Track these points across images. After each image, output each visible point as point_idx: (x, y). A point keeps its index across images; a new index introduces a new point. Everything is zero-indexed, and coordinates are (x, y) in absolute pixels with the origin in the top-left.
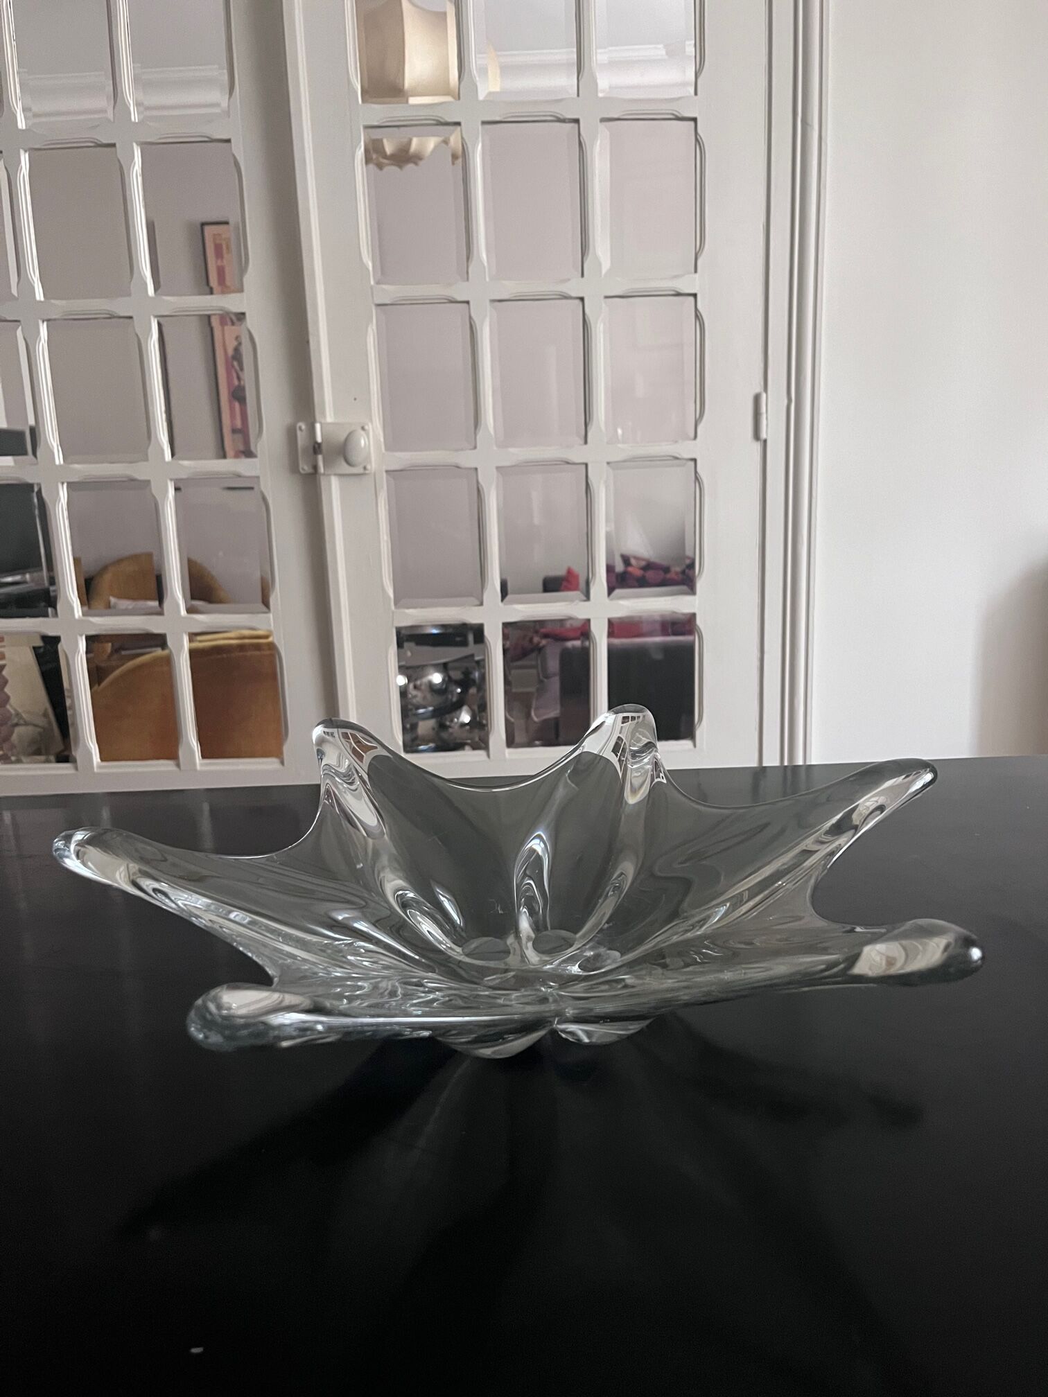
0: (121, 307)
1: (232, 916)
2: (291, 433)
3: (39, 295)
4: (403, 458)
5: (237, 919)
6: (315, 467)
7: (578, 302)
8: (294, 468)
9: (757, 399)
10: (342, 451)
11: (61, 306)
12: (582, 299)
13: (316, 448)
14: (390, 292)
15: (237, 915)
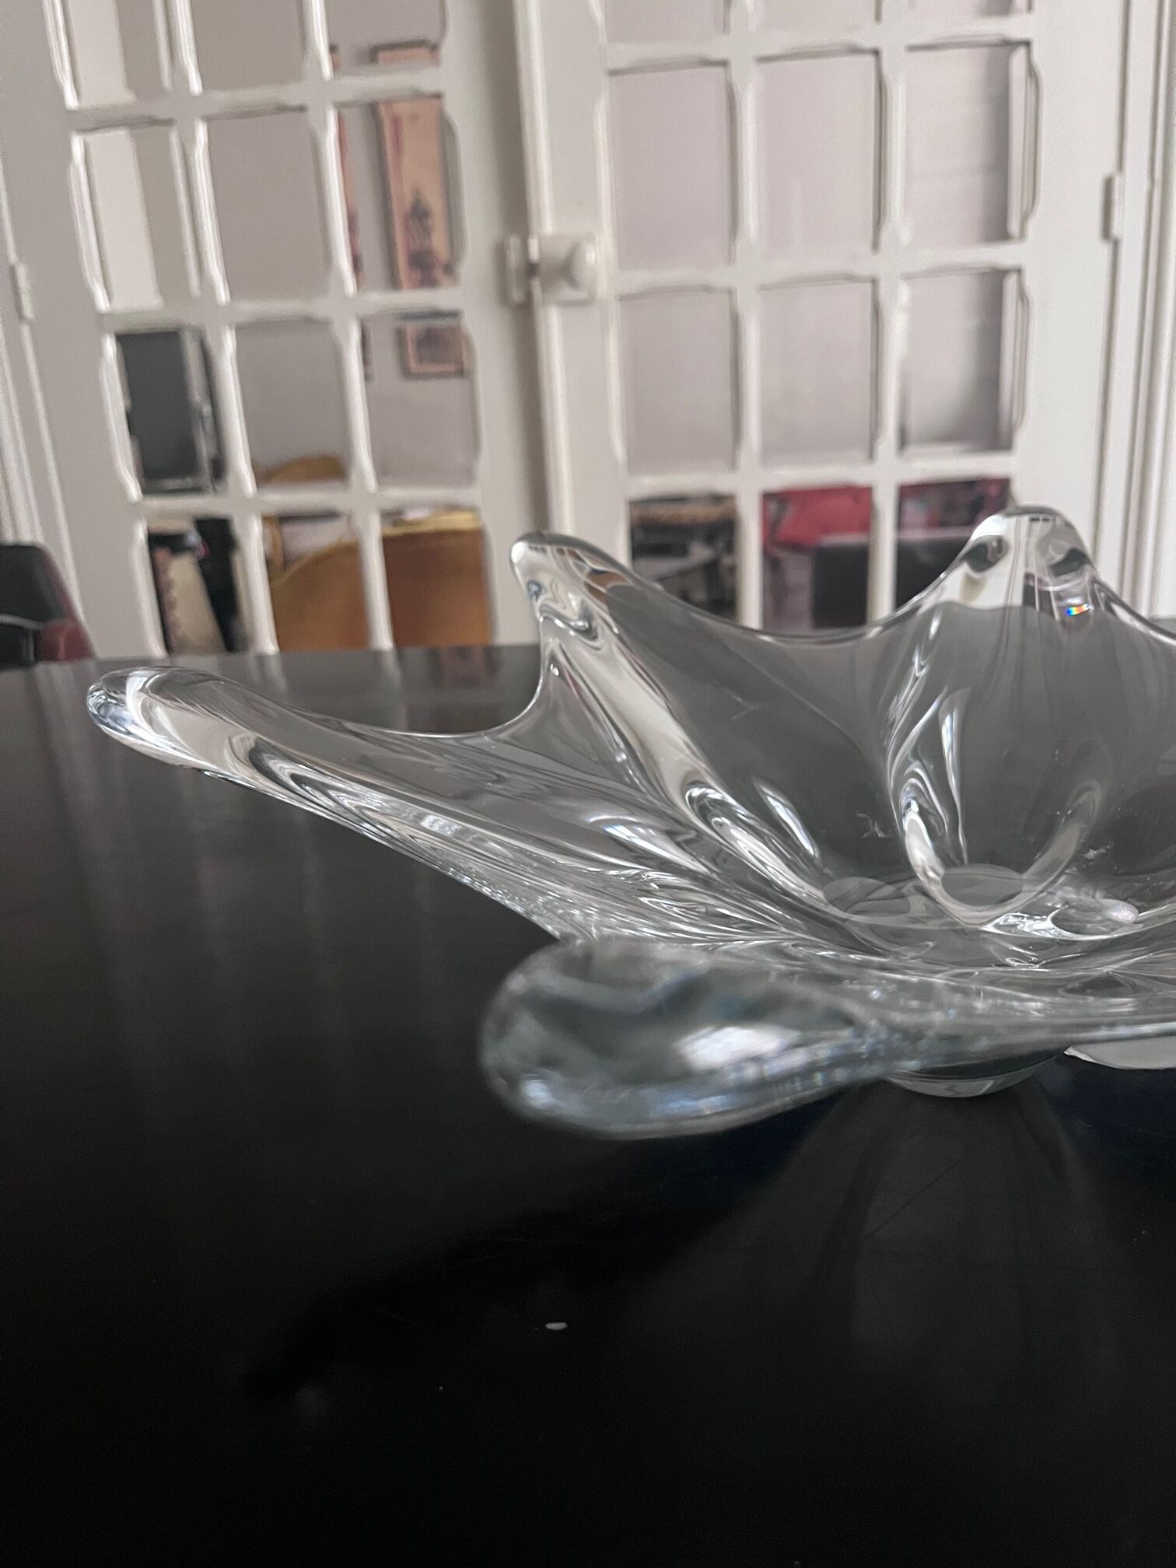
0: (291, 95)
1: (425, 824)
2: (500, 253)
3: (196, 85)
4: (639, 278)
5: (436, 829)
6: (529, 296)
7: (870, 60)
8: (503, 298)
9: (1108, 185)
10: (565, 270)
11: (222, 98)
12: (876, 53)
13: (531, 270)
14: (625, 54)
15: (436, 821)
